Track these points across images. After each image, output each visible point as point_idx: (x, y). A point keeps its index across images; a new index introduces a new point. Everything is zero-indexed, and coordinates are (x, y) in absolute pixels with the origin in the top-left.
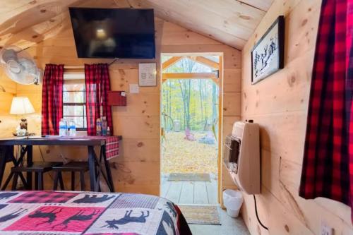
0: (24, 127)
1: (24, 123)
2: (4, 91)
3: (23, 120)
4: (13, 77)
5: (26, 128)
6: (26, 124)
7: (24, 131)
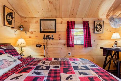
0: (116, 44)
1: (116, 42)
2: (111, 32)
3: (115, 41)
4: (113, 26)
5: (117, 44)
6: (117, 43)
7: (116, 45)
